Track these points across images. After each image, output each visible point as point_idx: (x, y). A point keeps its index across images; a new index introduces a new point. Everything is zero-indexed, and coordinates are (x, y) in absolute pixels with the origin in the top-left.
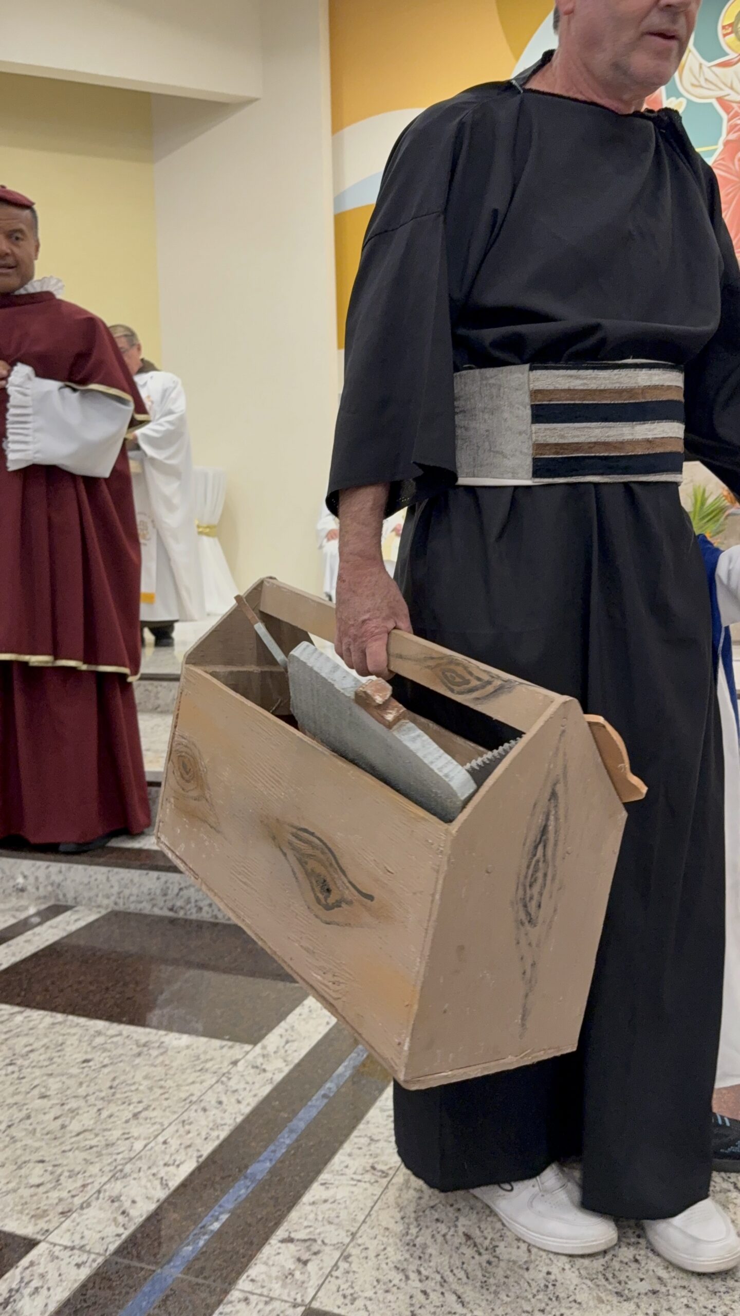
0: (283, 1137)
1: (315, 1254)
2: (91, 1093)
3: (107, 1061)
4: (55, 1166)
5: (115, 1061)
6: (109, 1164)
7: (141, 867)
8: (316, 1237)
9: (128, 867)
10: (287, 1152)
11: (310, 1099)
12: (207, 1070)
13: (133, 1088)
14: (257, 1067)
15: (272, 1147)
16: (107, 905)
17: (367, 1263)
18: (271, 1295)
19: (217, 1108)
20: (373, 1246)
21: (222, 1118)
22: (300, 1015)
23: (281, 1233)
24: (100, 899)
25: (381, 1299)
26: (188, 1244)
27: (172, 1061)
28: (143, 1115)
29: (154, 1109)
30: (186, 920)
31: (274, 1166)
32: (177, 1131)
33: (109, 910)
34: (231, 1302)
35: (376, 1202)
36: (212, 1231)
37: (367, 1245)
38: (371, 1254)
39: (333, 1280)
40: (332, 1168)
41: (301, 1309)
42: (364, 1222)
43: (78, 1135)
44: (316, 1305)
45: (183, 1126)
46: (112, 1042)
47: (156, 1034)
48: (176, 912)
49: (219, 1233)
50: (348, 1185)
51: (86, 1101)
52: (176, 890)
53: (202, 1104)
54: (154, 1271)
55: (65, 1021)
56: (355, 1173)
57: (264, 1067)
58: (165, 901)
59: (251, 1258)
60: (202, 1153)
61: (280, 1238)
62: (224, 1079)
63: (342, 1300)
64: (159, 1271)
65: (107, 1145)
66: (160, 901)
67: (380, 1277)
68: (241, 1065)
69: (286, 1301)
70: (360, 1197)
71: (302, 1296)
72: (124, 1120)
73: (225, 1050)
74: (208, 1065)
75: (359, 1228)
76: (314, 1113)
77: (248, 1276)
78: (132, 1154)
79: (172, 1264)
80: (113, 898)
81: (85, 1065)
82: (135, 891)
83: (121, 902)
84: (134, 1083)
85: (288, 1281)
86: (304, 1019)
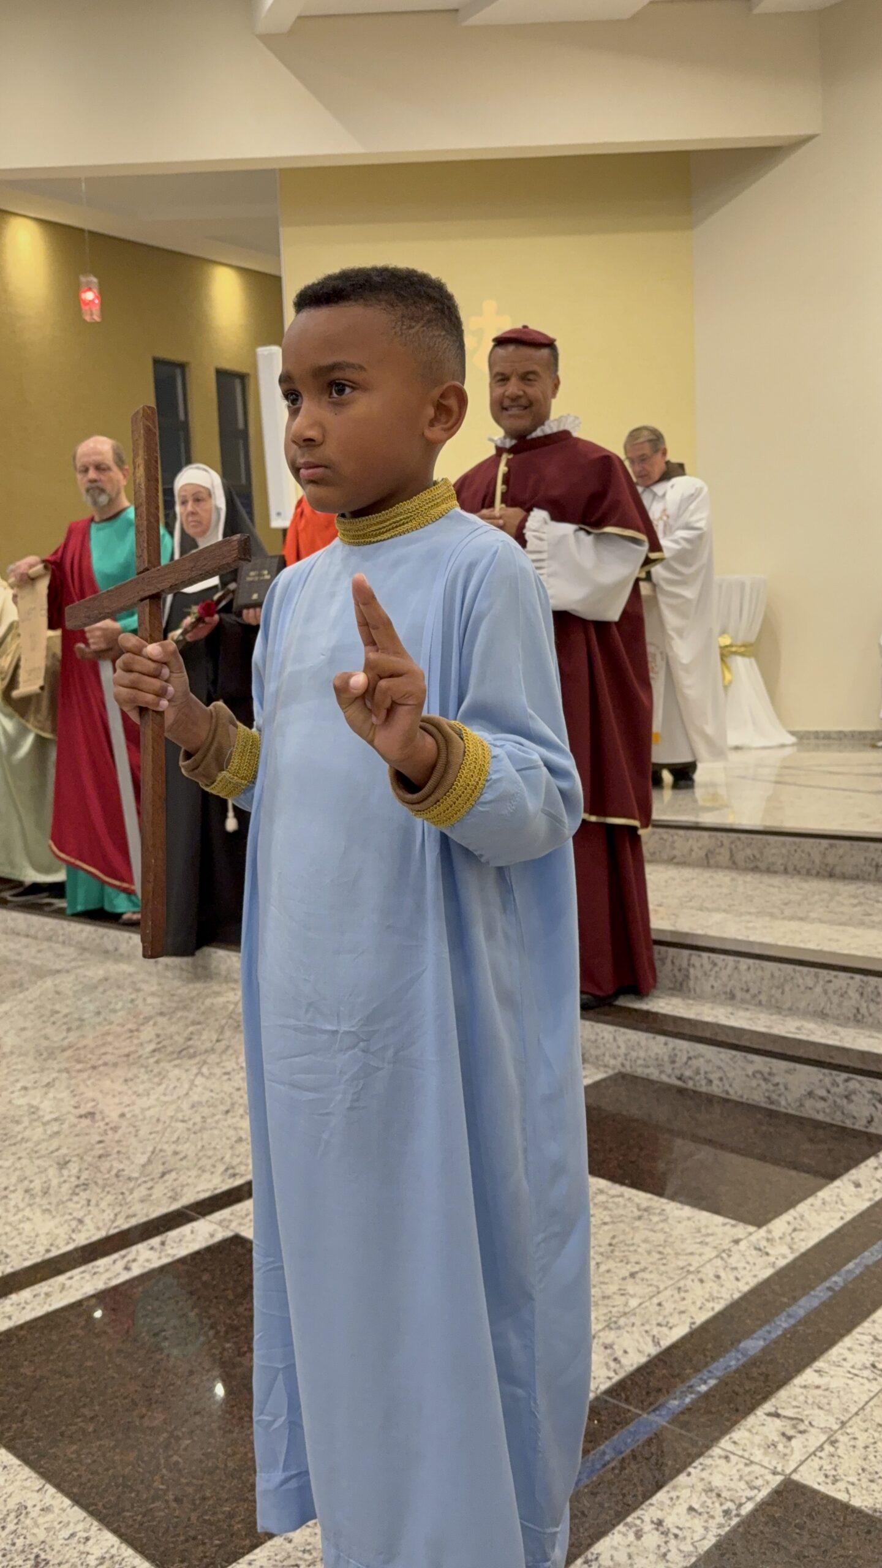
0: (781, 1320)
1: (801, 1432)
3: (607, 1219)
5: (615, 1220)
7: (647, 1030)
8: (804, 1418)
9: (635, 1029)
10: (784, 1335)
11: (813, 1289)
12: (707, 1244)
13: (632, 1248)
14: (760, 1250)
15: (767, 1328)
16: (615, 1065)
17: (854, 1451)
18: (752, 1458)
19: (714, 1282)
20: (863, 1439)
21: (719, 1292)
22: (812, 1205)
23: (768, 1407)
24: (607, 1058)
25: (864, 1486)
26: (675, 1399)
27: (671, 1230)
28: (641, 1275)
29: (651, 1272)
30: (695, 1092)
31: (768, 1346)
32: (672, 1296)
33: (616, 1071)
34: (712, 1457)
35: (871, 1399)
36: (699, 1392)
37: (857, 1435)
38: (860, 1444)
39: (816, 1459)
40: (829, 1358)
41: (779, 1479)
42: (857, 1414)
44: (795, 1477)
45: (679, 1292)
46: (614, 1202)
47: (657, 1201)
48: (684, 1082)
49: (706, 1396)
50: (845, 1377)
52: (685, 1059)
53: (700, 1276)
54: (640, 1415)
56: (853, 1367)
57: (767, 1250)
58: (673, 1069)
59: (736, 1423)
60: (696, 1320)
61: (767, 1411)
62: (724, 1255)
63: (823, 1478)
64: (645, 1416)
65: (604, 1297)
66: (668, 1069)
67: (866, 1467)
68: (743, 1245)
69: (766, 1468)
70: (854, 1391)
71: (783, 1466)
72: (621, 1276)
73: (728, 1227)
74: (709, 1239)
75: (850, 1419)
76: (816, 1303)
77: (730, 1438)
78: (627, 1310)
79: (658, 1412)
80: (620, 1059)
82: (642, 1054)
84: (633, 1245)
85: (771, 1450)
86: (816, 1211)
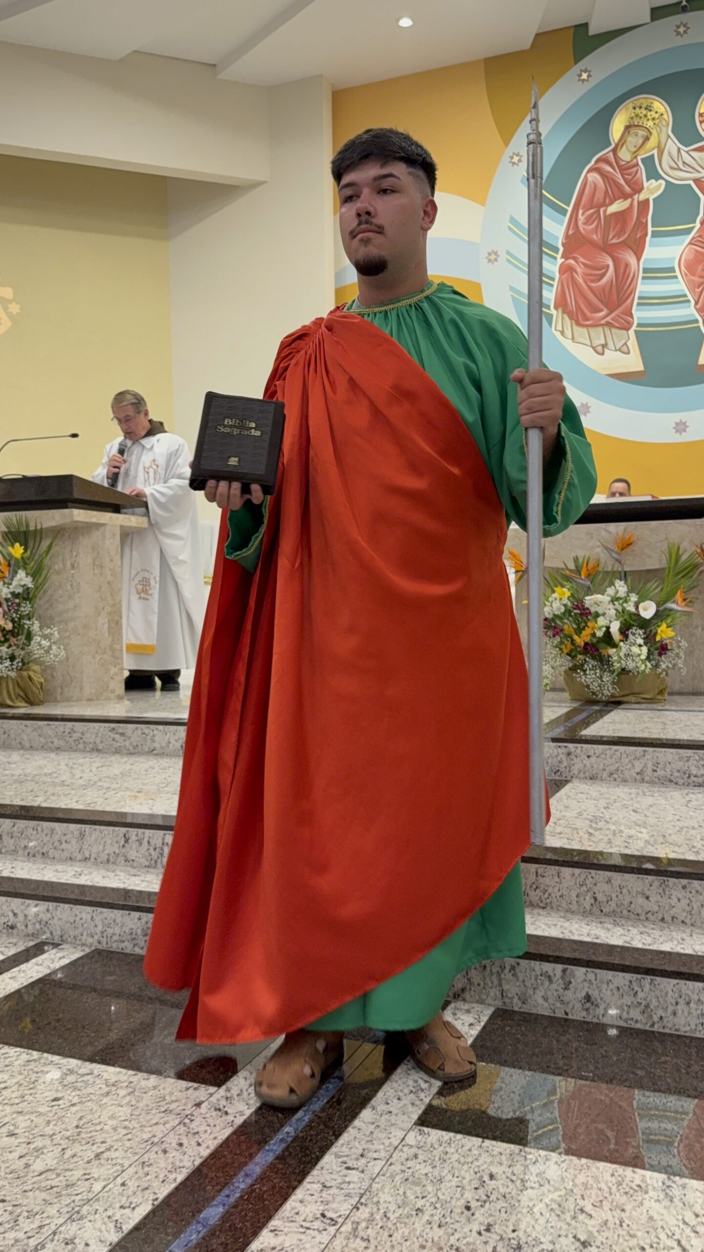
0: (239, 1181)
2: (57, 1132)
3: (76, 1100)
4: (14, 1206)
5: (84, 1100)
6: (67, 1205)
10: (241, 1197)
11: (268, 1143)
12: (171, 1111)
13: (98, 1128)
14: (220, 1110)
15: (226, 1192)
16: (92, 943)
19: (177, 1150)
21: (181, 1161)
24: (84, 938)
27: (138, 1102)
28: (105, 1155)
29: (116, 1150)
31: (227, 1212)
32: (136, 1173)
33: (93, 948)
40: (283, 1214)
43: (40, 1175)
45: (143, 1167)
46: (83, 1081)
47: (126, 1074)
50: (297, 1232)
51: (52, 1140)
55: (40, 1058)
56: (304, 1221)
57: (226, 1109)
60: (159, 1195)
62: (187, 1121)
65: (67, 1186)
68: (204, 1108)
70: (307, 1246)
72: (86, 1160)
73: (191, 1091)
74: (173, 1106)
76: (270, 1158)
78: (91, 1196)
80: (96, 937)
81: (54, 1103)
82: (117, 930)
83: (104, 940)
84: (100, 1123)
